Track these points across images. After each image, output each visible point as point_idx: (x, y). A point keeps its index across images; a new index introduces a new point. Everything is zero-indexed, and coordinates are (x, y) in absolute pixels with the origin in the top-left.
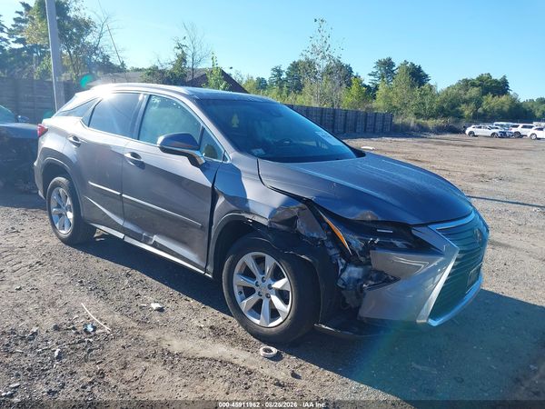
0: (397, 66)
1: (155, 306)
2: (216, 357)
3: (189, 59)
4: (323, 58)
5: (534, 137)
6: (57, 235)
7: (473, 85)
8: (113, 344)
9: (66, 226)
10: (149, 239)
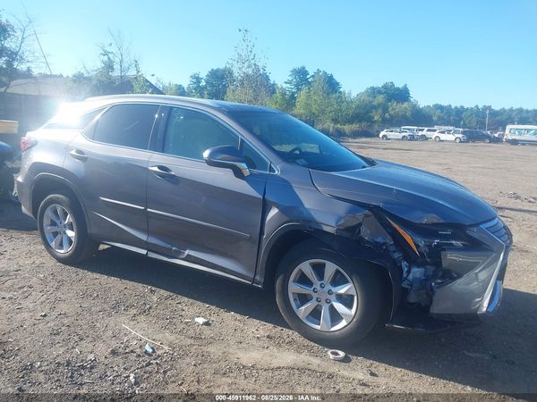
0: (311, 74)
1: (201, 320)
2: (291, 364)
3: (116, 67)
4: (249, 67)
5: (438, 139)
6: (54, 255)
7: (380, 92)
8: (182, 364)
9: (65, 243)
10: (180, 253)
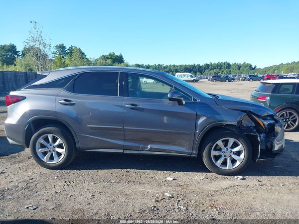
0: (67, 48)
1: (169, 178)
7: (108, 58)
10: (145, 148)
